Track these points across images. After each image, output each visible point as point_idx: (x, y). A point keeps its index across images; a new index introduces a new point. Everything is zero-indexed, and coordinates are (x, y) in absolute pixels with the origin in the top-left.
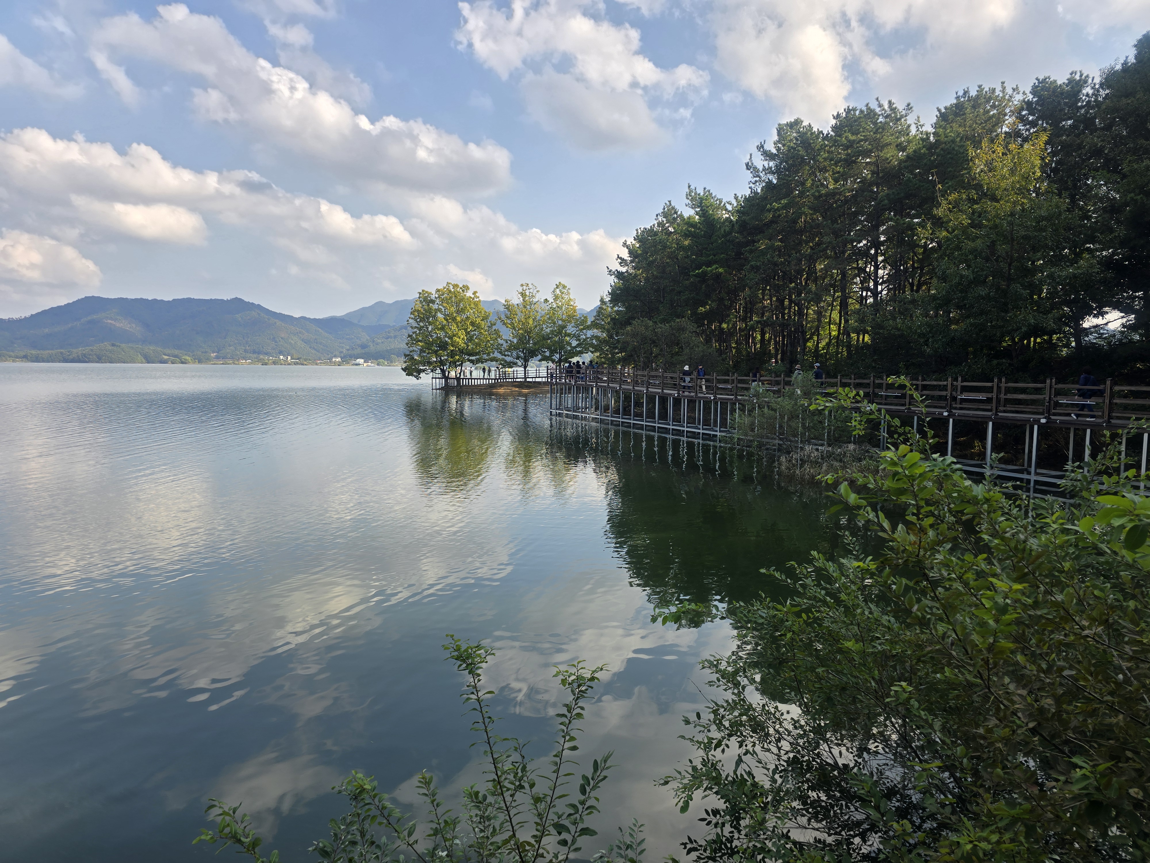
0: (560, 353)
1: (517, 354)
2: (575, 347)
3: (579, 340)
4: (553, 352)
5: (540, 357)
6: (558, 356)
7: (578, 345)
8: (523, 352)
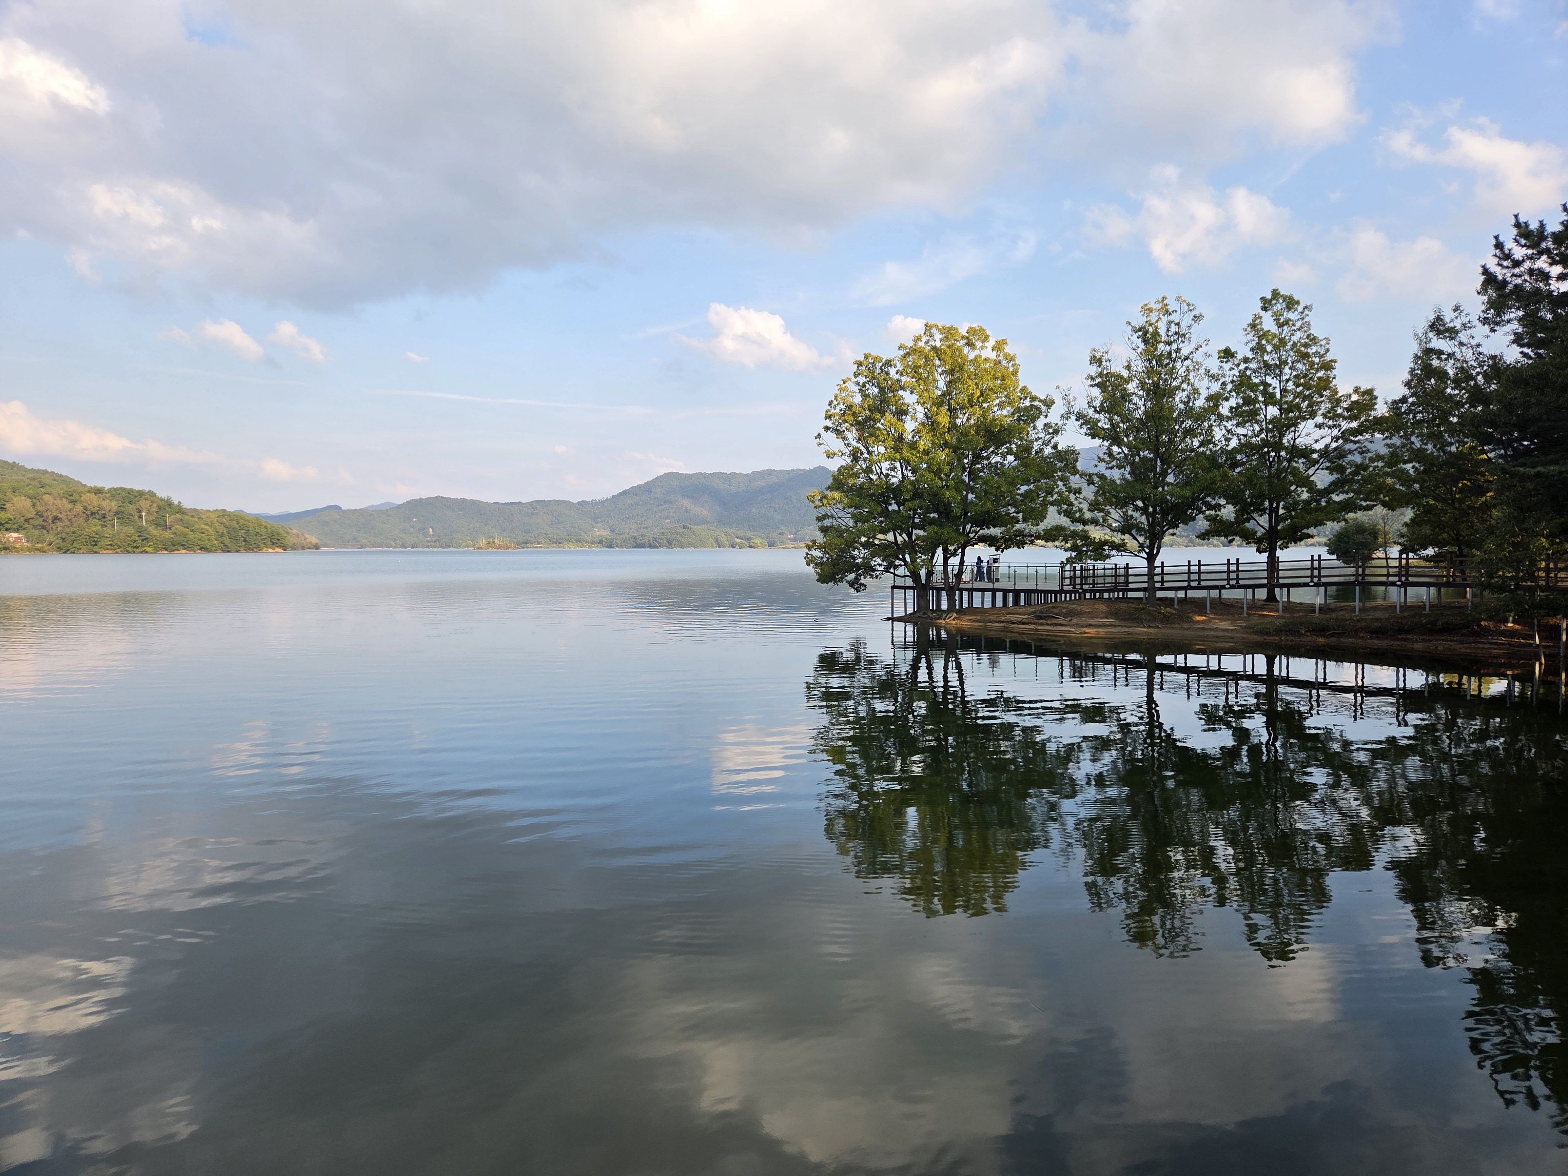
0: (1273, 511)
1: (1127, 518)
2: (1327, 491)
3: (1340, 469)
4: (1245, 511)
5: (1202, 523)
6: (1264, 520)
7: (1334, 487)
8: (1144, 510)
